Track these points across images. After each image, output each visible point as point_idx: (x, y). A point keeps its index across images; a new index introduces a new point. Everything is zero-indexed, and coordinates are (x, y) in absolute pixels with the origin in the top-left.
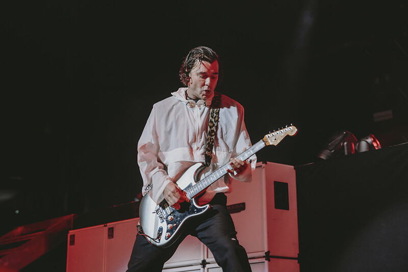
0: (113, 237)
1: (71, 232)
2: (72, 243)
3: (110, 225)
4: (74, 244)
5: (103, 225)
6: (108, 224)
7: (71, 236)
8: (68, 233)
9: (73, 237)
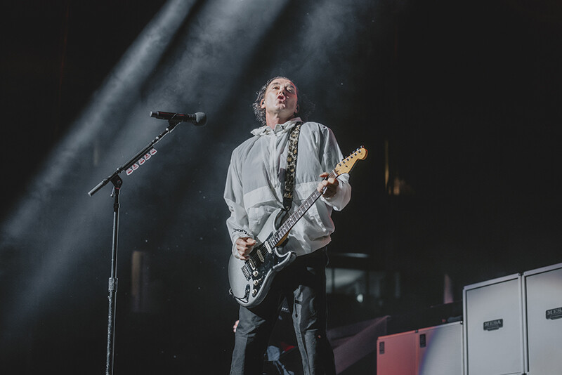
0: (425, 346)
1: (381, 339)
2: (382, 351)
3: (422, 331)
4: (384, 353)
5: (414, 331)
6: (419, 330)
7: (380, 343)
8: (377, 339)
9: (382, 343)
